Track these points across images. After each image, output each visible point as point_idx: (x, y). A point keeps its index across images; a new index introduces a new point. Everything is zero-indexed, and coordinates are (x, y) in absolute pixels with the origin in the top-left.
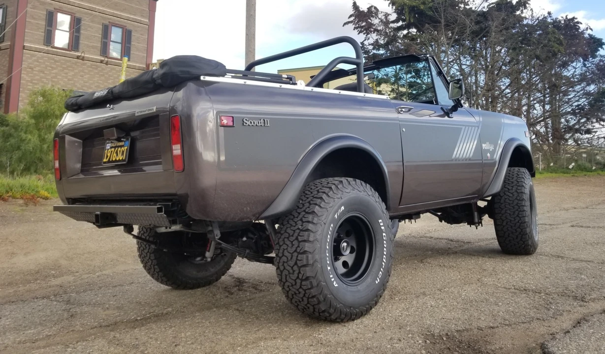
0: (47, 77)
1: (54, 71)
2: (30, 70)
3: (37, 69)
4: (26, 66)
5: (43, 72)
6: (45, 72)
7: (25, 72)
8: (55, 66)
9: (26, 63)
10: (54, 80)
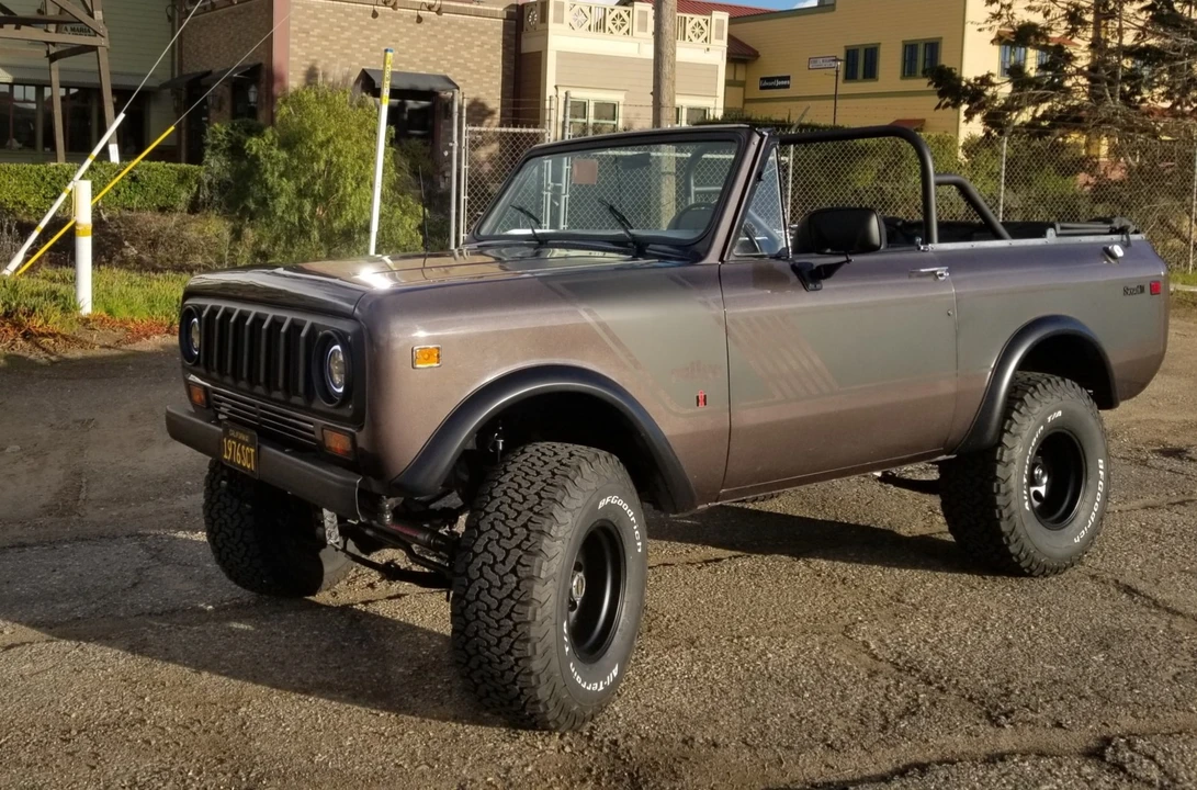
0: (335, 47)
1: (347, 34)
2: (304, 35)
3: (317, 31)
4: (296, 29)
5: (325, 37)
6: (331, 38)
7: (296, 41)
8: (346, 24)
9: (296, 23)
10: (346, 51)
